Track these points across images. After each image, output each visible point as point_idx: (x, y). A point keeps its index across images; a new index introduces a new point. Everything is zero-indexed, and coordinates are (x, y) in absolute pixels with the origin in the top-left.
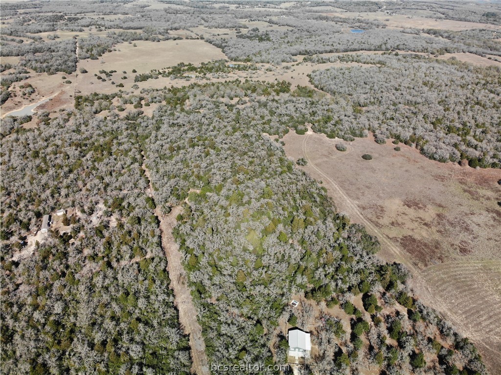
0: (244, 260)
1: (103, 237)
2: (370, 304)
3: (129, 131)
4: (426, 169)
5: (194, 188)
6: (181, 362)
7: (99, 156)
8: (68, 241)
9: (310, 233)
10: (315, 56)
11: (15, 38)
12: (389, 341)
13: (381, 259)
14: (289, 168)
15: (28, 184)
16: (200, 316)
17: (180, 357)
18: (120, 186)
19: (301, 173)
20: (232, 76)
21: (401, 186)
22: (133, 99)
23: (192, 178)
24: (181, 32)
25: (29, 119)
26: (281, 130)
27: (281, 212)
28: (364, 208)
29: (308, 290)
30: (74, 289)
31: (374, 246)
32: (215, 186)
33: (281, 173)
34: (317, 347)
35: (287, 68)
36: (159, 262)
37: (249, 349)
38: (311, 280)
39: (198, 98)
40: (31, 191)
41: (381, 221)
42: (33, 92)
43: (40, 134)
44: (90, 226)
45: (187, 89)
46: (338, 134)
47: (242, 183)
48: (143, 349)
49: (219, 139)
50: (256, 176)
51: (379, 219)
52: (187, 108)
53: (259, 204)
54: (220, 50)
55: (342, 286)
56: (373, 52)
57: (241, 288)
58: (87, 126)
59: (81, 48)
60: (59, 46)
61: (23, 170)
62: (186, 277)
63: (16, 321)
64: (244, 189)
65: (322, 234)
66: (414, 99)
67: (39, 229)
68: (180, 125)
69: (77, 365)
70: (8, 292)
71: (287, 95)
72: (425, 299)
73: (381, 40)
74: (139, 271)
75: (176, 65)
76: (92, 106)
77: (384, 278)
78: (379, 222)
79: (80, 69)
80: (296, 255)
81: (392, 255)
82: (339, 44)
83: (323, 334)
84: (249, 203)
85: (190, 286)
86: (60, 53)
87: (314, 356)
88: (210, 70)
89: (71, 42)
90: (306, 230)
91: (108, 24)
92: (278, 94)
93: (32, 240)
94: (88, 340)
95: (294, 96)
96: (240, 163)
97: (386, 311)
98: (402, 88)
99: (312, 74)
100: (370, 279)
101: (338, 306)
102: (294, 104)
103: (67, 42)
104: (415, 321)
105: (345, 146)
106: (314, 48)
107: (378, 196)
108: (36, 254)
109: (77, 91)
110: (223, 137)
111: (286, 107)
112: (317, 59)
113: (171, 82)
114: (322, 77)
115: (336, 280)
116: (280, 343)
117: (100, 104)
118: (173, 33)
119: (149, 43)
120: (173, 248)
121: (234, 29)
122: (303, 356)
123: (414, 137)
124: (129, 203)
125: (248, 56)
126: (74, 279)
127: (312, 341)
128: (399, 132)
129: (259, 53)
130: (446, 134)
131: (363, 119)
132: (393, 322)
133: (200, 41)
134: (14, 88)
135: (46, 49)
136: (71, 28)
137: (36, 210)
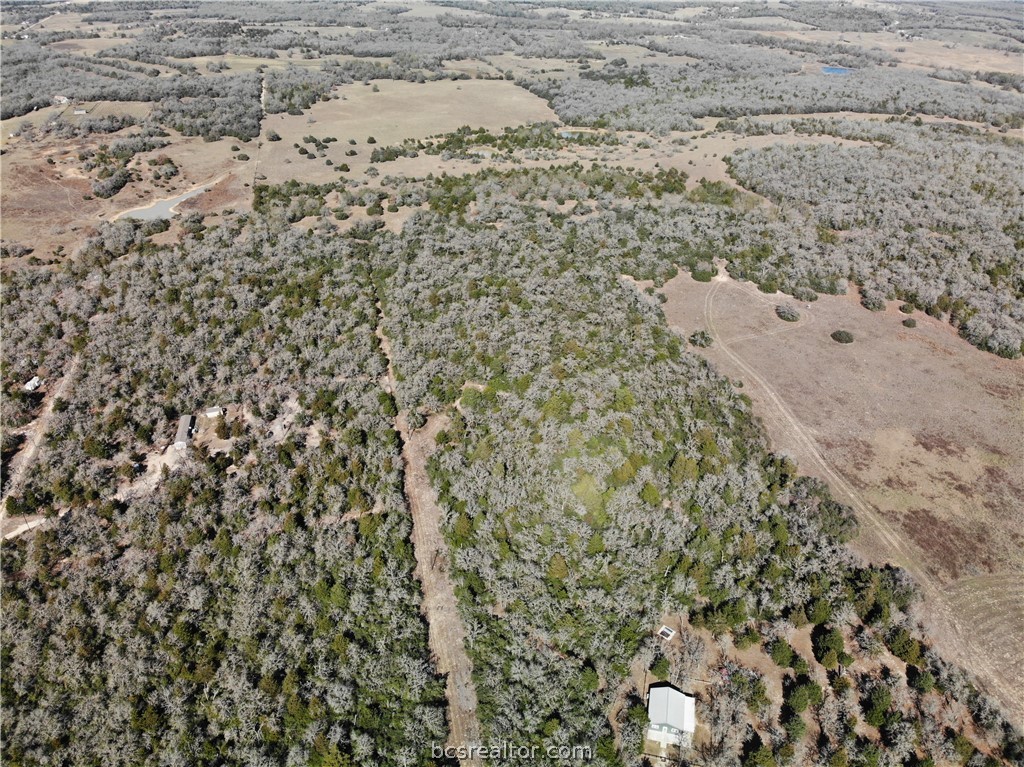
0: (565, 534)
1: (292, 465)
2: (828, 649)
3: (355, 261)
4: (969, 370)
5: (474, 381)
6: (426, 729)
7: (295, 305)
8: (224, 469)
9: (709, 489)
10: (741, 120)
11: (143, 65)
12: (861, 728)
13: (858, 555)
14: (673, 351)
15: (154, 353)
16: (471, 640)
17: (425, 718)
18: (332, 368)
19: (697, 363)
20: (566, 157)
21: (914, 403)
22: (367, 195)
23: (470, 360)
24: (467, 65)
25: (164, 225)
26: (659, 270)
27: (650, 441)
28: (829, 446)
29: (698, 607)
30: (229, 564)
31: (846, 526)
32: (516, 379)
33: (655, 360)
34: (707, 727)
35: (682, 143)
36: (397, 524)
37: (565, 716)
38: (703, 588)
39: (493, 199)
40: (160, 367)
41: (864, 475)
42: (175, 173)
43: (183, 257)
44: (269, 442)
45: (472, 181)
46: (782, 284)
47: (572, 375)
48: (353, 694)
49: (529, 285)
50: (601, 363)
51: (860, 469)
52: (470, 219)
53: (603, 422)
54: (545, 102)
55: (770, 605)
56: (867, 116)
57: (559, 590)
58: (273, 245)
59: (272, 91)
60: (228, 84)
61: (147, 324)
62: (448, 559)
63: (112, 619)
64: (573, 389)
65: (735, 494)
66: (952, 219)
67: (171, 443)
68: (455, 253)
69: (223, 717)
70: (102, 561)
71: (679, 197)
72: (947, 646)
73: (887, 91)
74: (358, 538)
75: (454, 131)
76: (285, 206)
77: (862, 596)
78: (859, 476)
79: (268, 133)
80: (675, 534)
81: (884, 548)
82: (796, 96)
83: (723, 703)
84: (583, 417)
85: (454, 576)
86: (230, 99)
87: (699, 746)
88: (522, 143)
89: (252, 78)
90: (701, 483)
91: (324, 44)
92: (658, 196)
93: (155, 462)
94: (249, 668)
95: (693, 201)
96: (569, 333)
97: (862, 666)
98: (927, 194)
99: (733, 156)
100: (833, 595)
101: (757, 646)
102: (691, 217)
103: (245, 78)
104: (921, 691)
105: (797, 310)
106: (741, 104)
107: (861, 421)
108: (163, 490)
109: (258, 175)
110: (539, 280)
111: (675, 224)
112: (746, 126)
113: (443, 164)
114: (755, 163)
115: (758, 592)
116: (631, 712)
117: (302, 204)
118: (451, 67)
119: (404, 85)
120: (424, 496)
121: (576, 60)
122: (677, 742)
123: (947, 300)
124: (347, 403)
125: (602, 116)
126: (231, 543)
127: (698, 714)
128: (914, 286)
129: (625, 109)
130: (1018, 298)
131: (838, 256)
132: (873, 689)
133: (505, 83)
134: (138, 164)
135: (202, 90)
136: (254, 50)
137: (167, 404)
